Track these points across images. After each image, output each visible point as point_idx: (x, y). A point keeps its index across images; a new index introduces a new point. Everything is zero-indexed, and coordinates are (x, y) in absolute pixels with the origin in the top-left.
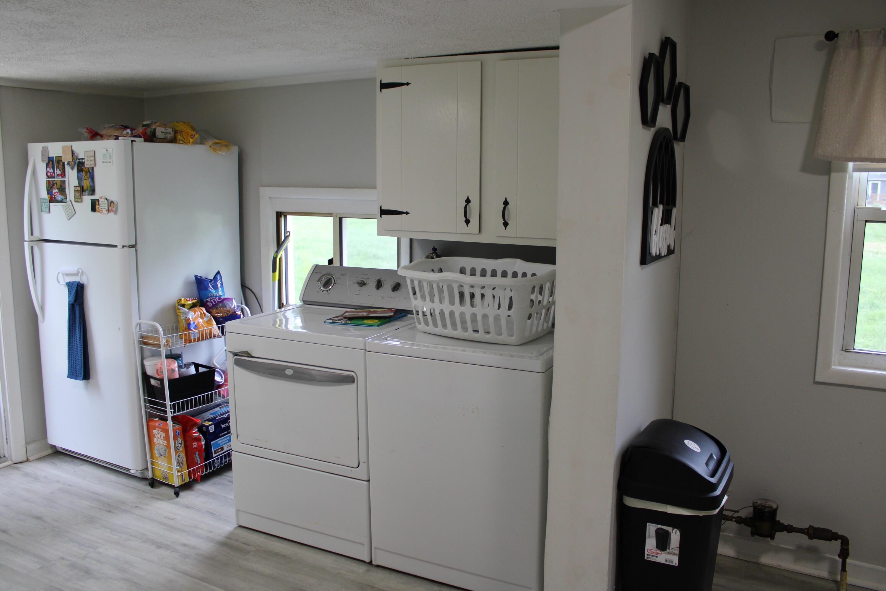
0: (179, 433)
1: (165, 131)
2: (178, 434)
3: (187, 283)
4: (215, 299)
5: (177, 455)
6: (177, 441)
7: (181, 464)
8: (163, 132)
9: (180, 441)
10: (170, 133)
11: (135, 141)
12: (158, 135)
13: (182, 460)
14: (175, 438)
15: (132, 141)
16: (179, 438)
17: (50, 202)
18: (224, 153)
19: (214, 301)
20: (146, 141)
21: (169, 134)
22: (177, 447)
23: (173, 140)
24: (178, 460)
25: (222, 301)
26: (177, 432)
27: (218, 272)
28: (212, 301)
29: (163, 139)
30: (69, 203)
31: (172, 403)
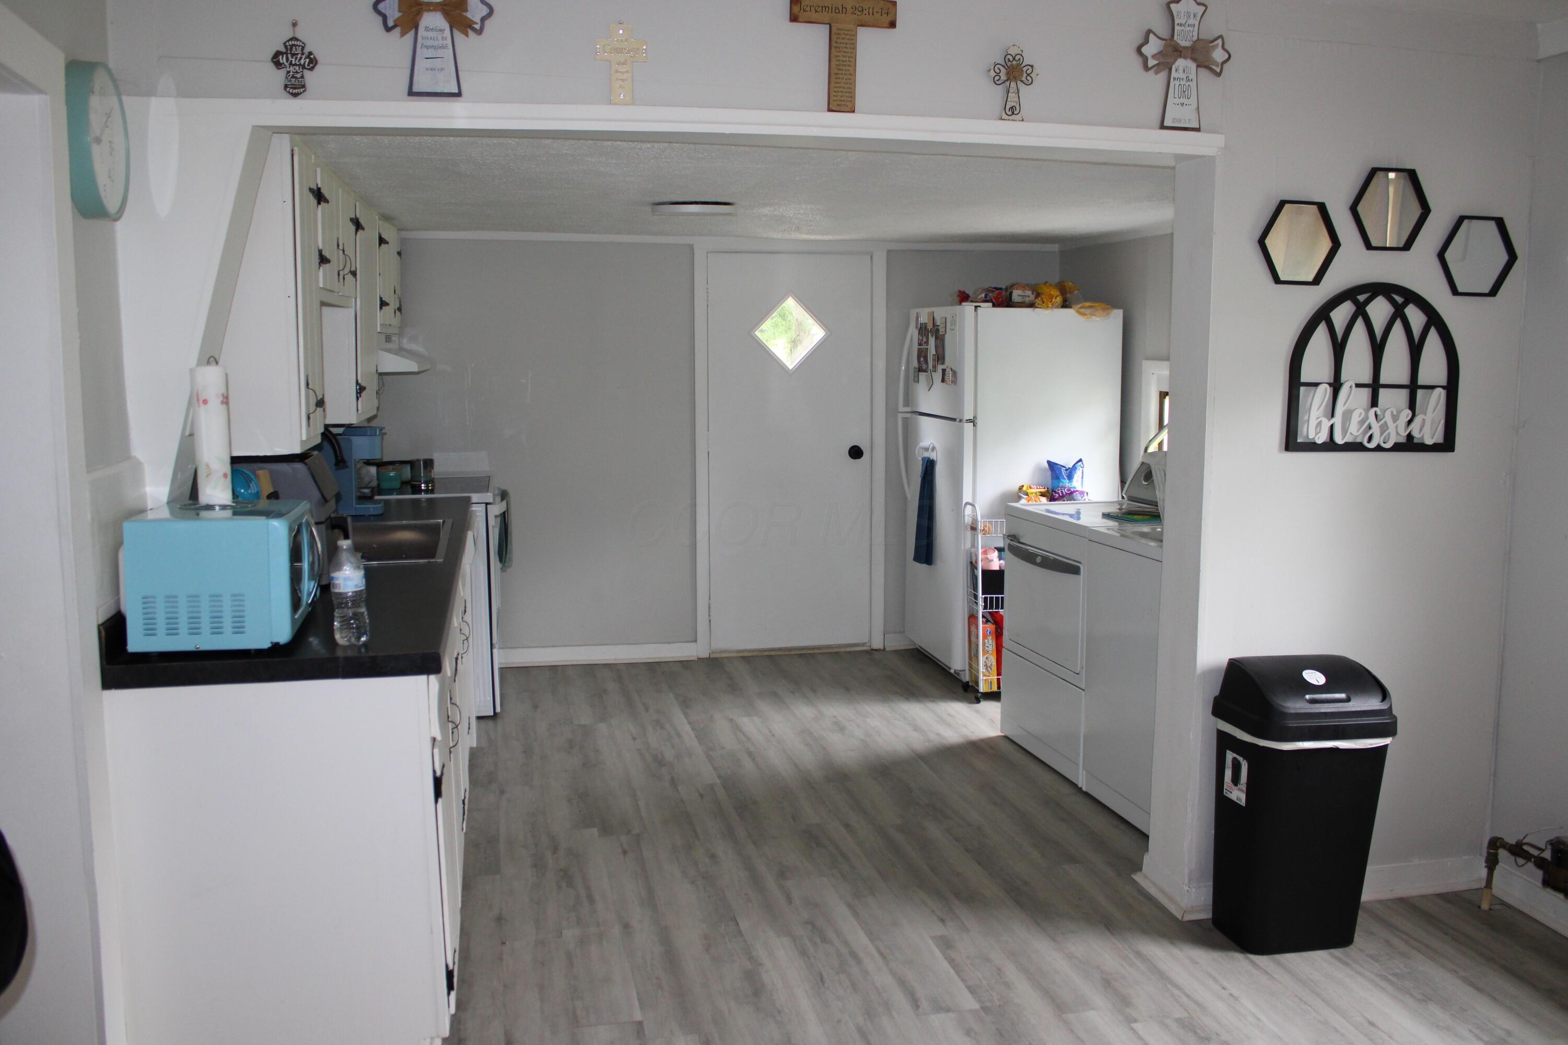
0: (990, 632)
1: (1023, 294)
2: (988, 633)
3: (1039, 469)
4: (1063, 490)
5: (985, 657)
6: (986, 641)
7: (988, 668)
8: (1021, 296)
9: (990, 641)
10: (1029, 297)
11: (980, 306)
12: (1014, 300)
13: (991, 665)
14: (985, 637)
15: (976, 307)
16: (990, 638)
17: (919, 371)
18: (1098, 319)
19: (1062, 492)
20: (994, 306)
21: (1027, 298)
22: (986, 648)
23: (1031, 305)
24: (985, 662)
25: (1072, 493)
26: (987, 630)
27: (1080, 460)
28: (1060, 491)
29: (1021, 303)
30: (929, 371)
31: (983, 596)
